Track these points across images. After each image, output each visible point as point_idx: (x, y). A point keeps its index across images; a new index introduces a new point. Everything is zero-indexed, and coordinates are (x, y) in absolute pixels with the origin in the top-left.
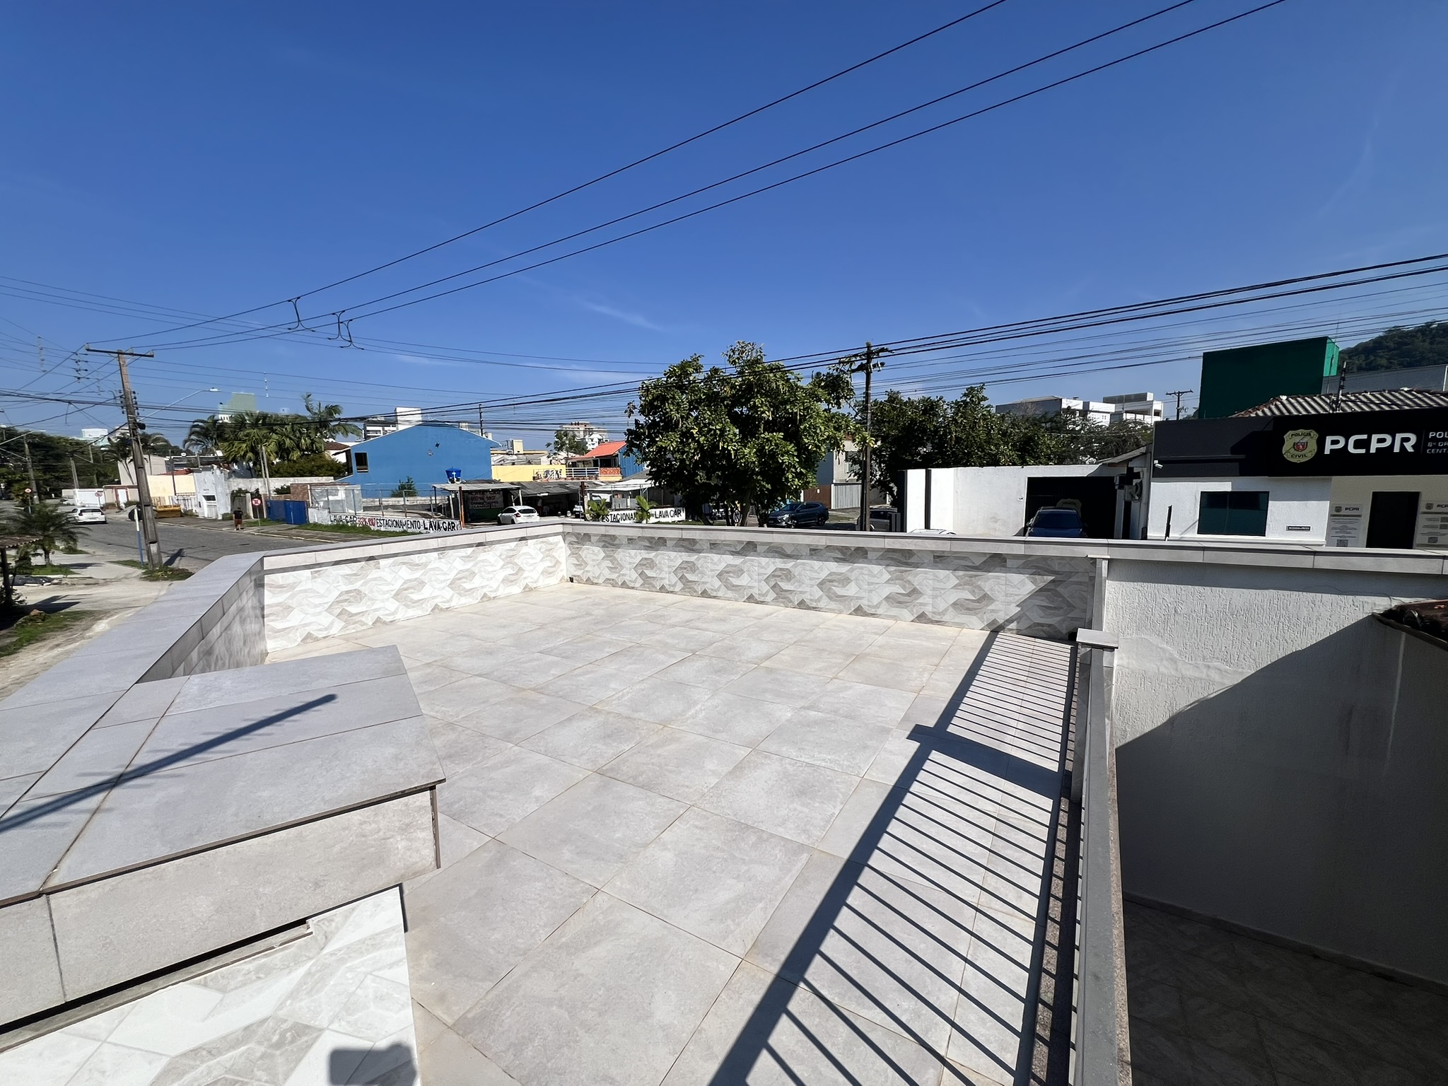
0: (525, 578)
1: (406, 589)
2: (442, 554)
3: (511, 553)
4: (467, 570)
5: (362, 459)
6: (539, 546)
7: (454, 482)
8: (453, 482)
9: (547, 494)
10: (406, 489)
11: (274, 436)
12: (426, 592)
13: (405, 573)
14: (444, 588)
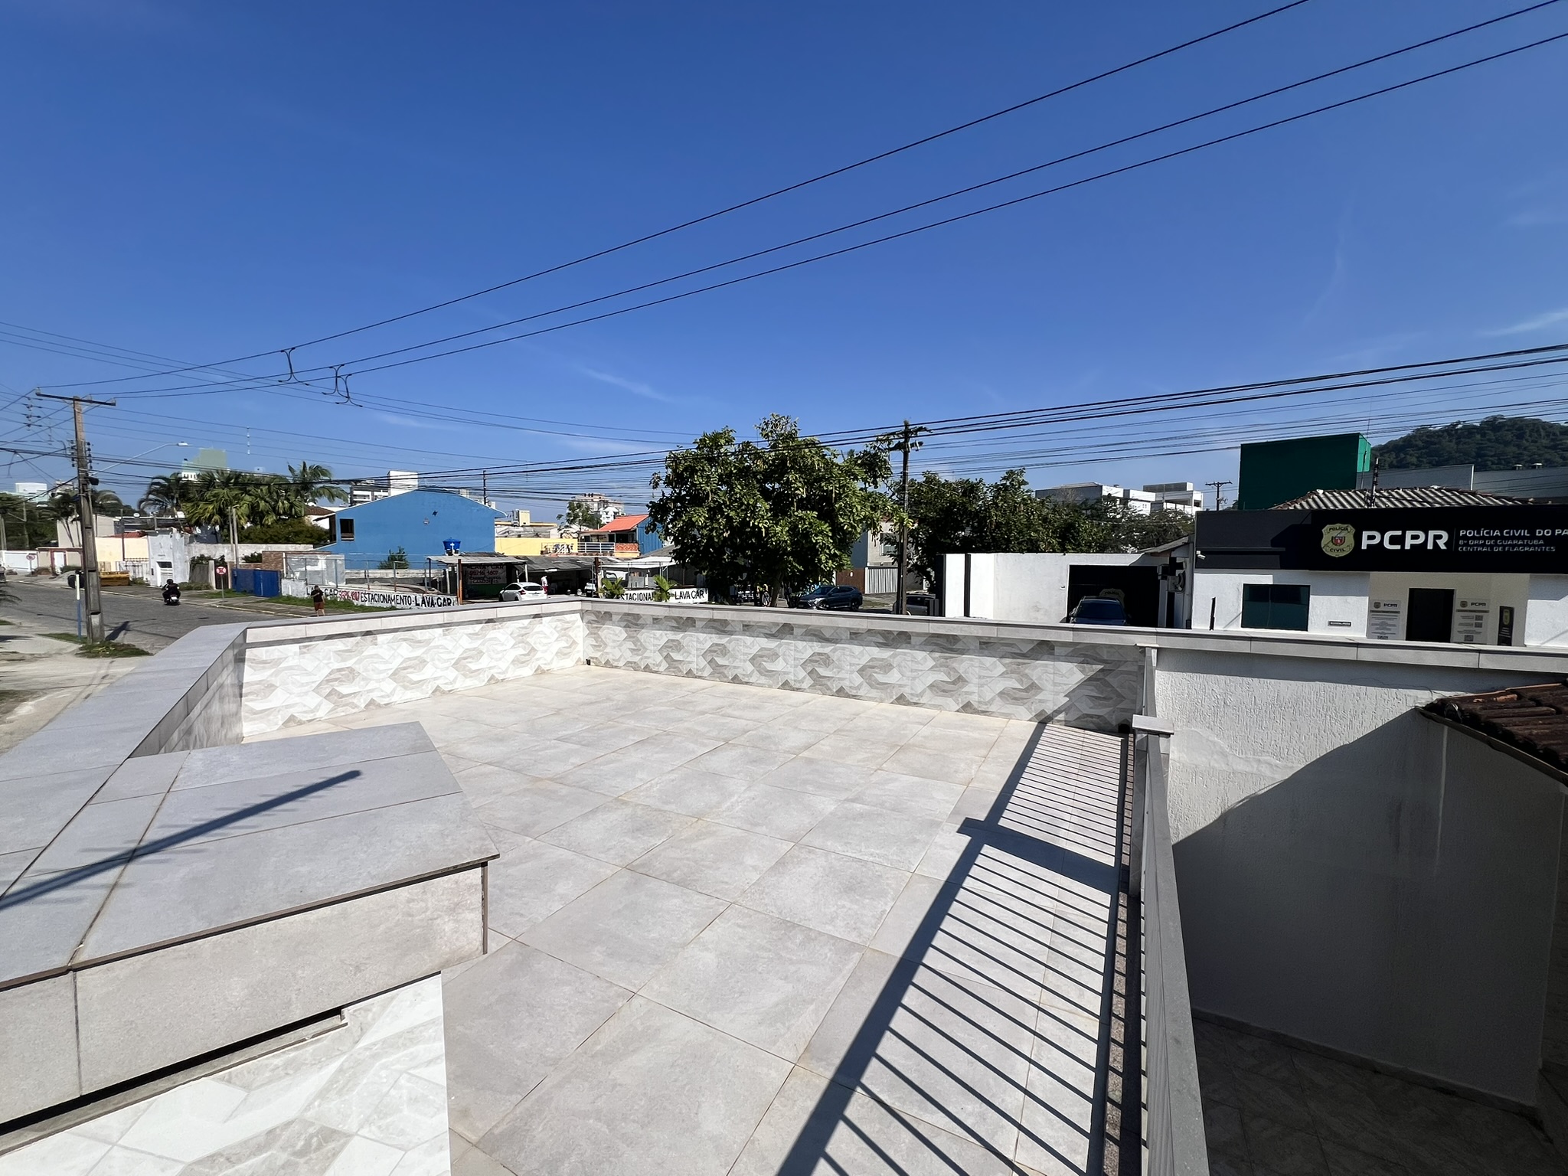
0: (538, 659)
1: (405, 669)
2: (447, 630)
3: (523, 632)
4: (474, 649)
5: (347, 526)
6: (554, 624)
7: (452, 555)
8: (450, 554)
9: (556, 570)
10: (396, 561)
11: (247, 497)
12: (428, 672)
13: (405, 651)
14: (447, 668)
